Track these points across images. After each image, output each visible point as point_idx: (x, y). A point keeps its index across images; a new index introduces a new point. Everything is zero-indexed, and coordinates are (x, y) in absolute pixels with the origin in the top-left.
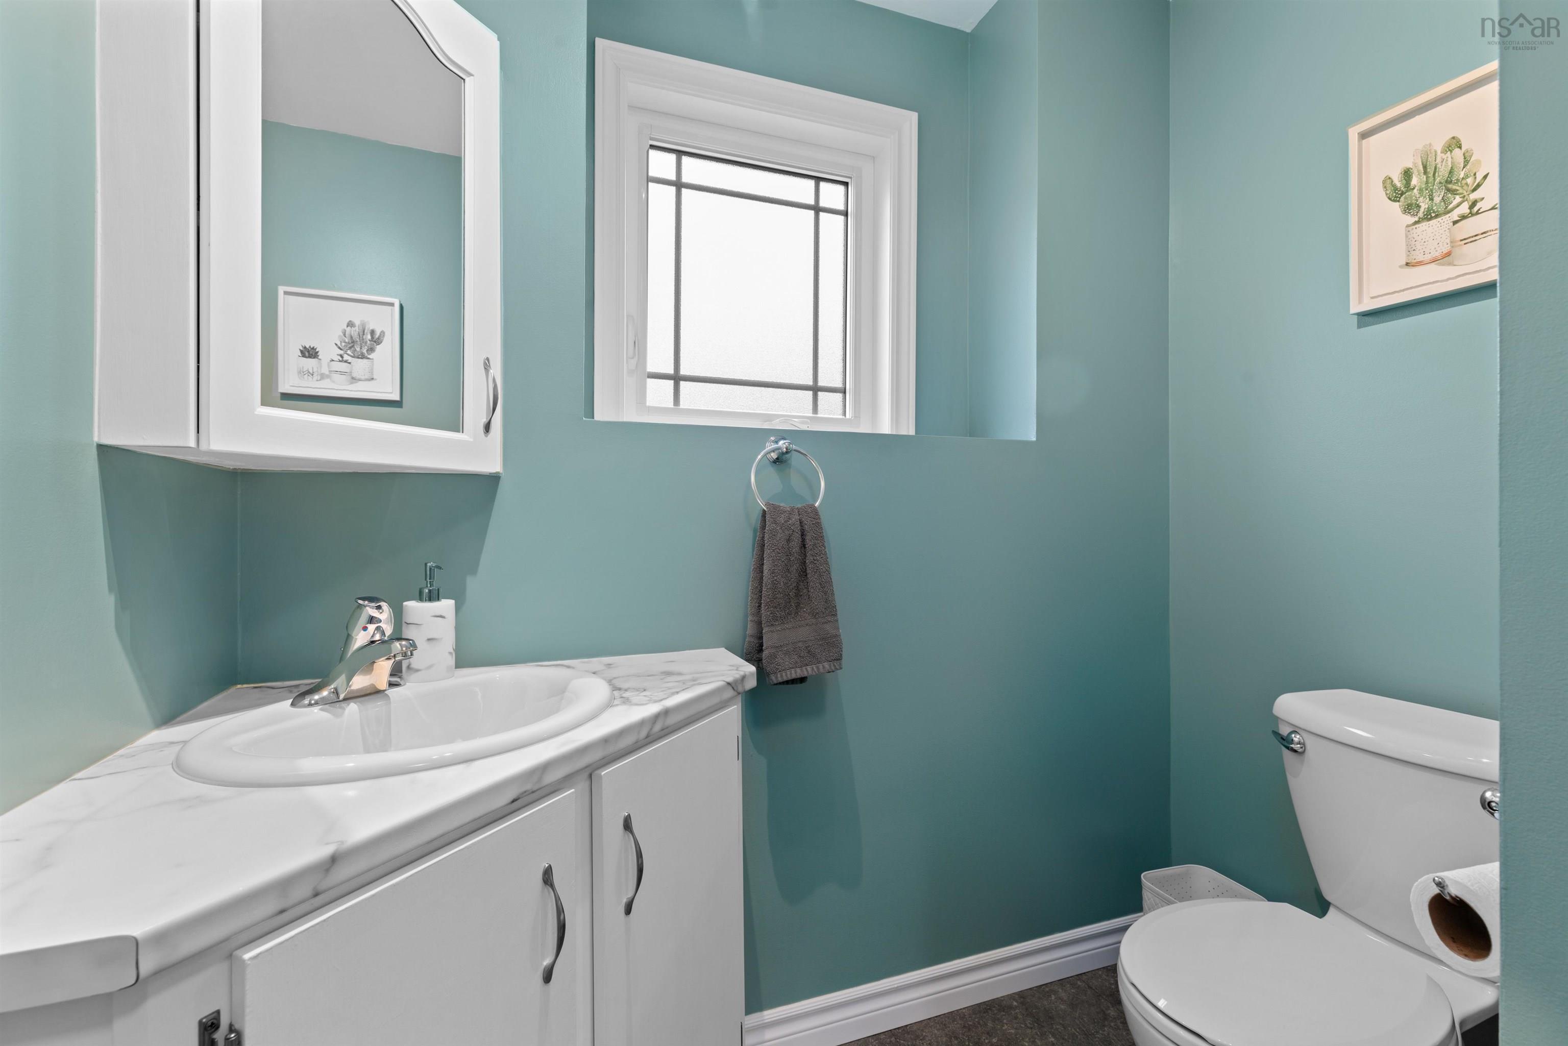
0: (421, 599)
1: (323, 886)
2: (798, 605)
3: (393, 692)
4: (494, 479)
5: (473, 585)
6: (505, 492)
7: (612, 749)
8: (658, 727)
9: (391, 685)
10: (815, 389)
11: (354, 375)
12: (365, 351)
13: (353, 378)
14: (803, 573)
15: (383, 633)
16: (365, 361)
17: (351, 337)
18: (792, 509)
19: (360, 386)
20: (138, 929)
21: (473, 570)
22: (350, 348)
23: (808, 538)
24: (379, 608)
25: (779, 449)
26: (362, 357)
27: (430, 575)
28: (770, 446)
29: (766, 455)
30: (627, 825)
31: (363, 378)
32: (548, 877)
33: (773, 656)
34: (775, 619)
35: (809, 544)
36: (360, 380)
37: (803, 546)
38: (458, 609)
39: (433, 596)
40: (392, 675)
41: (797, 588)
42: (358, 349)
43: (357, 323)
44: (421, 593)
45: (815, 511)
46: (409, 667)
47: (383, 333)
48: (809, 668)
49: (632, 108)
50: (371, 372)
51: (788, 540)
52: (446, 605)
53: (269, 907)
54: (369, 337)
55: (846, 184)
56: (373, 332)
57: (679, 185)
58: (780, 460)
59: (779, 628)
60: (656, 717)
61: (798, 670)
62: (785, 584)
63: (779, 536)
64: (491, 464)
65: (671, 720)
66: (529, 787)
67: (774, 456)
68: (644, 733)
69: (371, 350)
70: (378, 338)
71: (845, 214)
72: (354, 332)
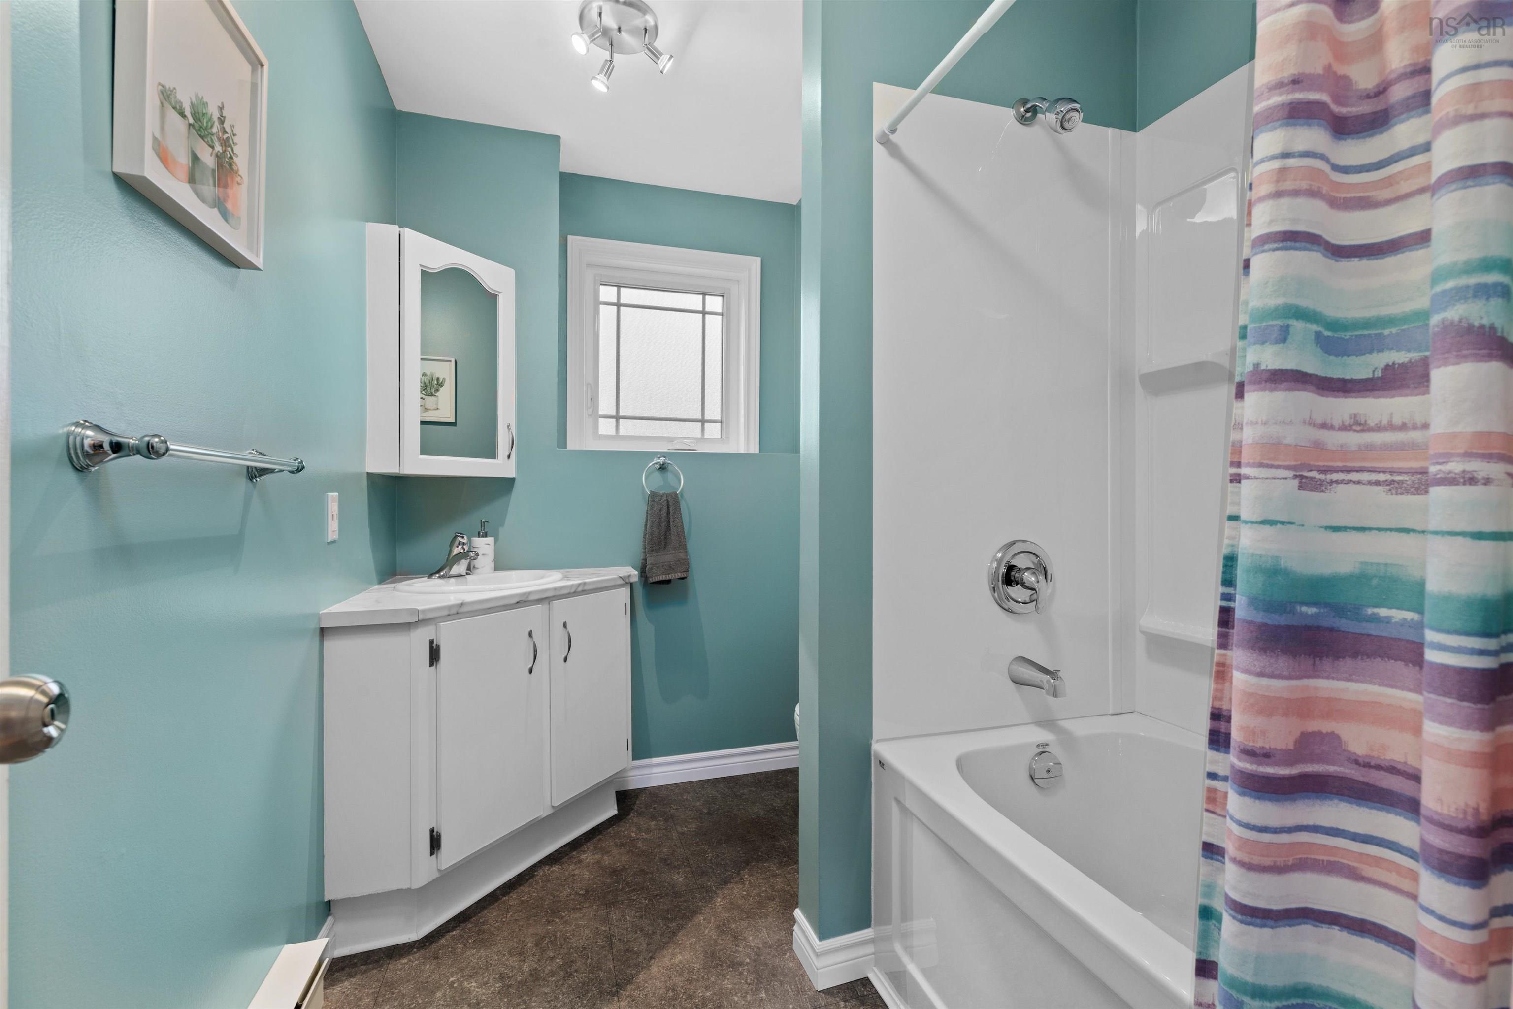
0: (479, 537)
1: (460, 611)
2: (666, 544)
3: (468, 576)
4: (512, 480)
5: (502, 531)
6: (517, 485)
7: (557, 593)
8: (580, 589)
9: (467, 574)
10: (703, 421)
11: (426, 407)
12: (433, 391)
13: (426, 409)
14: (668, 528)
15: (464, 549)
16: (433, 397)
17: (425, 383)
18: (663, 494)
19: (431, 413)
20: (419, 608)
21: (502, 525)
22: (424, 390)
23: (671, 509)
24: (463, 537)
25: (659, 462)
26: (432, 395)
27: (483, 525)
28: (656, 461)
29: (654, 464)
30: (565, 625)
31: (432, 408)
32: (530, 634)
33: (651, 569)
34: (653, 550)
35: (672, 512)
36: (430, 410)
37: (668, 513)
38: (496, 541)
39: (486, 535)
40: (467, 570)
41: (665, 534)
42: (429, 390)
43: (428, 374)
44: (479, 533)
45: (676, 495)
46: (474, 567)
47: (444, 379)
48: (670, 575)
49: (588, 265)
50: (437, 404)
51: (660, 510)
52: (490, 540)
53: (446, 613)
54: (436, 382)
55: (723, 296)
56: (438, 379)
57: (619, 305)
58: (663, 468)
59: (654, 555)
60: (579, 585)
61: (664, 576)
62: (658, 533)
63: (655, 508)
64: (511, 474)
65: (587, 588)
66: (523, 599)
67: (658, 466)
68: (573, 590)
69: (437, 390)
70: (442, 383)
71: (722, 314)
72: (426, 379)
